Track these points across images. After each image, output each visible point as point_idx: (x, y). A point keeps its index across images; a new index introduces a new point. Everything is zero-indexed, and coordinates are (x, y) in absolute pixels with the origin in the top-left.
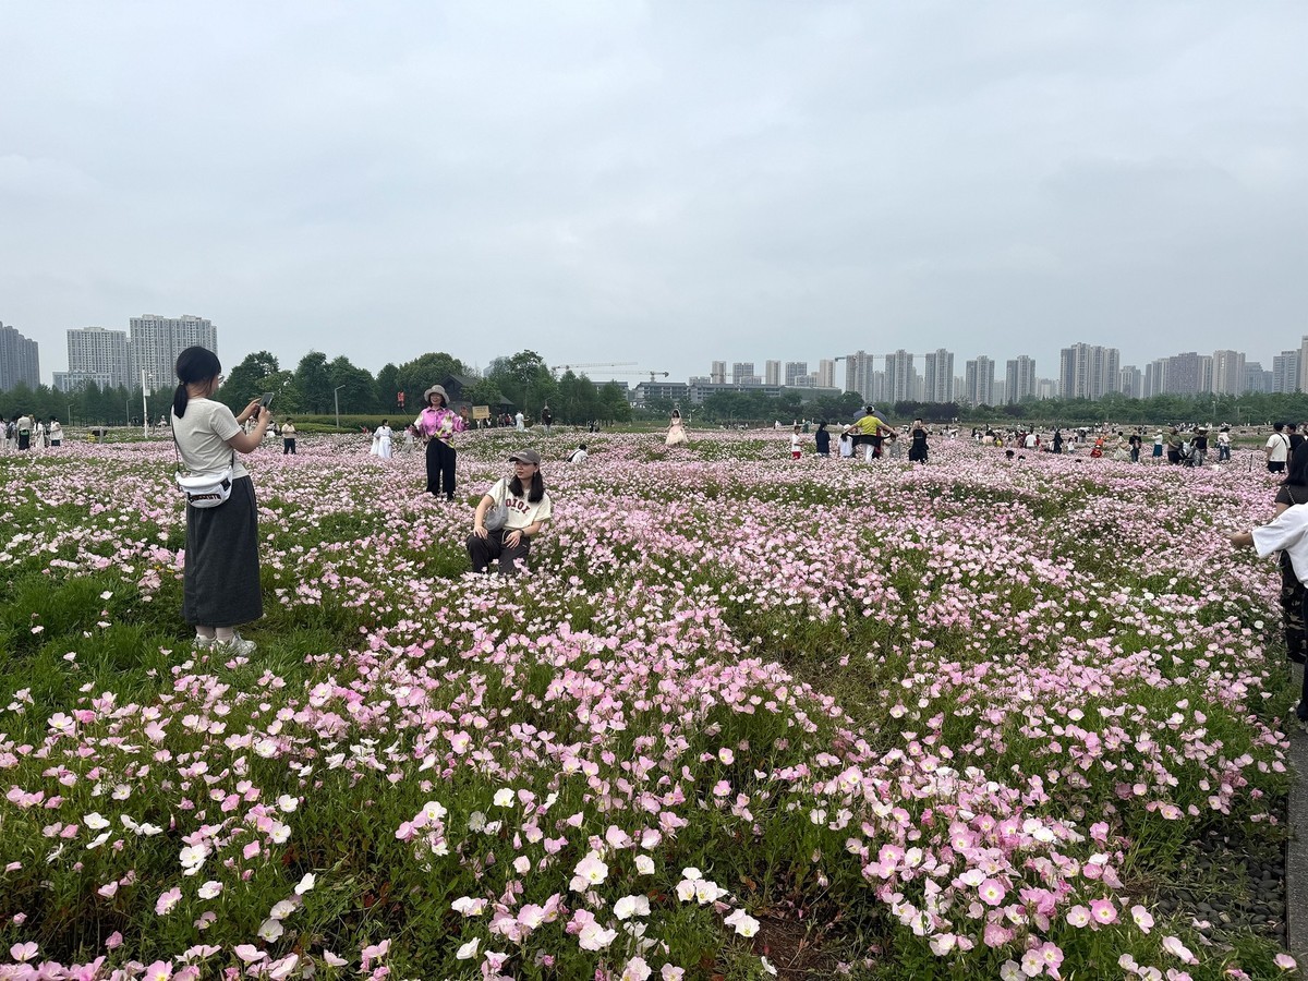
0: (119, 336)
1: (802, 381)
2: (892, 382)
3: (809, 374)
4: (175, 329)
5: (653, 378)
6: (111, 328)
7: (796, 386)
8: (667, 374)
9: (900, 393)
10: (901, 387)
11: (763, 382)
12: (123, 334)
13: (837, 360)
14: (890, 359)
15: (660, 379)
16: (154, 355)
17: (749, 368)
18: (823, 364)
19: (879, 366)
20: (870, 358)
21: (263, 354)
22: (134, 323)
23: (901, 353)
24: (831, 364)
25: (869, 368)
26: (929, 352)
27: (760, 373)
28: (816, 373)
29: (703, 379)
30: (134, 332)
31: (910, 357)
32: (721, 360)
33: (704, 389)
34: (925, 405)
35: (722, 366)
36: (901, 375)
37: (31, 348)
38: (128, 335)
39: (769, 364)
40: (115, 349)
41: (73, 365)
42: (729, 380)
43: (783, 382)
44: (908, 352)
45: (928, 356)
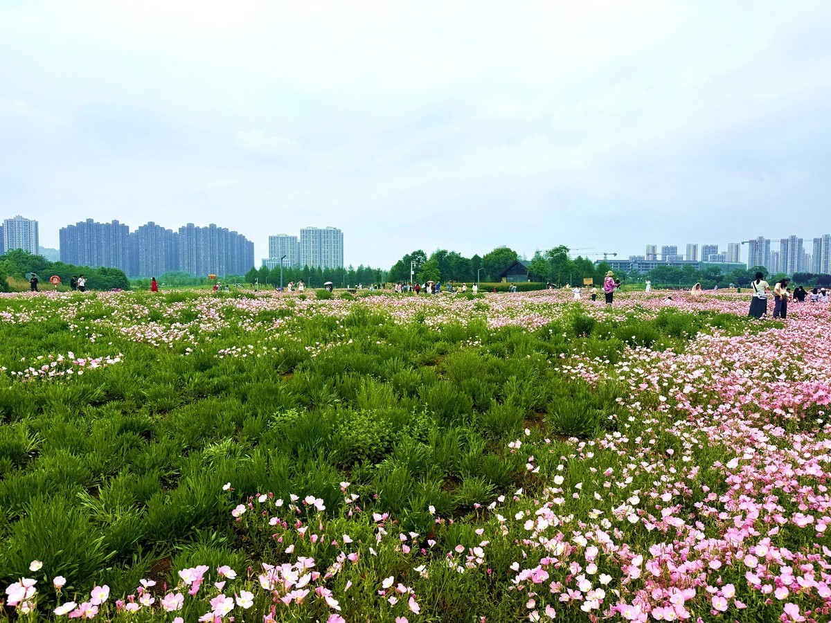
0: (294, 239)
1: (714, 258)
2: (785, 258)
3: (720, 252)
4: (323, 234)
5: (605, 257)
6: (290, 234)
7: (710, 261)
8: (615, 254)
9: (792, 267)
10: (793, 262)
11: (685, 259)
12: (296, 238)
13: (743, 243)
14: (784, 242)
15: (610, 258)
16: (312, 249)
17: (673, 250)
18: (731, 246)
19: (775, 247)
20: (768, 242)
21: (420, 251)
22: (302, 231)
23: (793, 238)
24: (737, 246)
25: (767, 249)
26: (816, 237)
27: (682, 253)
28: (725, 253)
29: (639, 257)
30: (303, 237)
31: (801, 241)
32: (652, 244)
33: (643, 264)
34: (816, 276)
35: (654, 248)
36: (793, 254)
37: (251, 245)
38: (299, 238)
39: (689, 246)
40: (292, 246)
41: (271, 256)
42: (659, 258)
43: (699, 259)
44: (799, 237)
45: (815, 240)
